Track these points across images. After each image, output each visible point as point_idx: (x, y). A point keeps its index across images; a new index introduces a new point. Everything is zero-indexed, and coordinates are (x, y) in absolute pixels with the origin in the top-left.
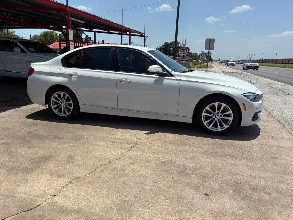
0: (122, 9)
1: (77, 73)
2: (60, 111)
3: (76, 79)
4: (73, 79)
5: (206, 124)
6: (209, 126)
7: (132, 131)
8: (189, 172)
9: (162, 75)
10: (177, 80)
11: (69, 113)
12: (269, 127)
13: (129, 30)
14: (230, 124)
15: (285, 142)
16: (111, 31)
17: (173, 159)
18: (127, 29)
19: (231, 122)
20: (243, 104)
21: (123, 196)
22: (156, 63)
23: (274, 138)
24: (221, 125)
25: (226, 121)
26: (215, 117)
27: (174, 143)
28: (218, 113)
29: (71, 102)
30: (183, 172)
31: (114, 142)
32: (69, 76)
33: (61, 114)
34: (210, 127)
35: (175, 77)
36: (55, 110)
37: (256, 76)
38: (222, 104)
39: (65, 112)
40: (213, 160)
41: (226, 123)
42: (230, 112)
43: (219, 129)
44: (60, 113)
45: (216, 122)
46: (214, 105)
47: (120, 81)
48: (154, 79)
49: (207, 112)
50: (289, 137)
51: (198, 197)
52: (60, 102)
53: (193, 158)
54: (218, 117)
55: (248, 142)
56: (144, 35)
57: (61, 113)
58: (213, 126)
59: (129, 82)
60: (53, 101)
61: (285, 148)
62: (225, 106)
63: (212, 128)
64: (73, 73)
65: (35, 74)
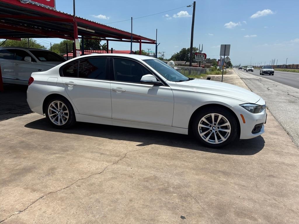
0: (132, 18)
1: (73, 83)
2: (57, 120)
3: (72, 88)
4: (69, 88)
5: (203, 136)
6: (205, 139)
7: (125, 142)
8: (171, 189)
9: (156, 84)
10: (172, 89)
11: (65, 122)
12: (275, 140)
13: (139, 37)
14: (228, 137)
15: (289, 158)
16: (123, 39)
17: (158, 174)
19: (229, 135)
20: (241, 115)
21: (91, 215)
22: (150, 72)
23: (279, 153)
24: (219, 138)
25: (224, 134)
26: (212, 128)
27: (165, 156)
28: (215, 124)
29: (67, 111)
30: (165, 190)
31: (102, 154)
32: (66, 85)
33: (58, 123)
34: (207, 140)
35: (169, 86)
36: (52, 119)
38: (219, 115)
39: (61, 122)
40: (202, 177)
41: (223, 136)
42: (228, 124)
43: (217, 142)
44: (57, 122)
45: (213, 134)
46: (211, 117)
47: (114, 90)
48: (148, 89)
49: (203, 123)
50: (296, 152)
51: (173, 220)
52: (57, 111)
53: (180, 174)
54: (215, 129)
55: (247, 156)
57: (58, 121)
58: (210, 138)
59: (123, 92)
61: (288, 165)
62: (222, 117)
63: (208, 141)
64: (69, 82)
65: (34, 83)
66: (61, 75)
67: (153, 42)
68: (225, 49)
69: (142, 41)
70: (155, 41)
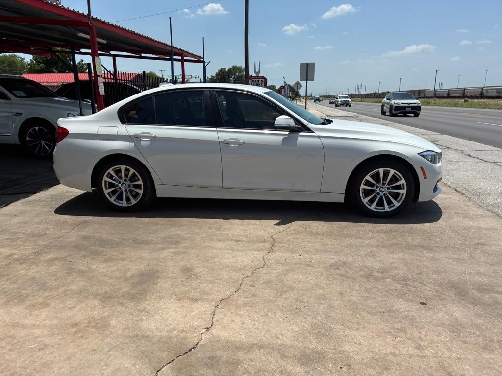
0: (170, 18)
1: (150, 134)
2: (120, 198)
3: (149, 143)
4: (142, 143)
6: (370, 206)
7: (252, 221)
8: (378, 274)
10: (319, 137)
11: (136, 200)
13: (180, 52)
14: (402, 200)
15: (483, 221)
16: (143, 55)
17: (344, 259)
18: (177, 51)
19: (404, 197)
20: (422, 168)
21: (309, 318)
22: (283, 112)
23: (466, 216)
24: (390, 202)
25: (396, 196)
26: (380, 190)
27: (330, 235)
28: (384, 184)
29: (140, 182)
30: (369, 275)
31: (237, 241)
32: (136, 138)
33: (122, 204)
34: (373, 207)
35: (314, 132)
36: (111, 197)
37: (383, 120)
38: (390, 171)
39: (128, 199)
40: (401, 255)
41: (395, 199)
42: (403, 181)
43: (387, 208)
44: (120, 202)
45: (381, 197)
46: (378, 173)
47: (226, 143)
48: (282, 137)
49: (368, 183)
50: (484, 213)
51: (414, 307)
52: (120, 182)
53: (371, 255)
54: (383, 190)
56: (202, 60)
57: (122, 201)
58: (377, 205)
59: (240, 144)
60: (106, 181)
62: (395, 173)
63: (375, 208)
64: (142, 133)
65: (70, 137)
66: (123, 122)
67: (198, 60)
68: (307, 71)
69: (185, 58)
70: (201, 57)
